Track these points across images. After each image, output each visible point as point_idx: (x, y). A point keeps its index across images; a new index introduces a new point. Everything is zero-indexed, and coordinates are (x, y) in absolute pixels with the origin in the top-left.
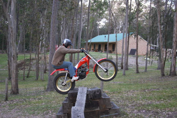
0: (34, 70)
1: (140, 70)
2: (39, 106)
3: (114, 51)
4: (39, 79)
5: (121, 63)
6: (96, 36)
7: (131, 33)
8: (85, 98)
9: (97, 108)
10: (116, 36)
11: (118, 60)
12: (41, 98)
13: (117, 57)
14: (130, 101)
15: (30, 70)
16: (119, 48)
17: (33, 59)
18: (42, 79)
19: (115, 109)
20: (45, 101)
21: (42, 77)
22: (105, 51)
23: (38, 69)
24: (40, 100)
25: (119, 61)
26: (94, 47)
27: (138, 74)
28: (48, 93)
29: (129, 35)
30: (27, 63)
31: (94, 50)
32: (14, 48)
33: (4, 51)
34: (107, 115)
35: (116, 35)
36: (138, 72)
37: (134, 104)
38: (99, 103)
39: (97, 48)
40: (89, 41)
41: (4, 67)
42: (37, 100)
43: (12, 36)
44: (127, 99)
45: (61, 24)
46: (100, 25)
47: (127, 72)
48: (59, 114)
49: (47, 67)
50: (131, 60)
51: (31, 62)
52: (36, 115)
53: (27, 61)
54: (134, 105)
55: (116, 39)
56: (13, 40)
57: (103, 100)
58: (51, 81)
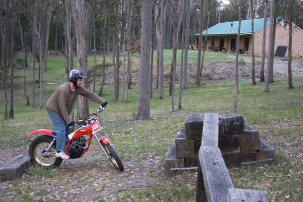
0: (109, 84)
1: (295, 84)
2: (129, 145)
3: (247, 49)
4: (120, 98)
5: (261, 71)
6: (215, 24)
7: (279, 18)
8: (217, 132)
9: (236, 149)
10: (253, 24)
11: (256, 66)
12: (130, 131)
13: (254, 60)
14: (288, 137)
15: (104, 83)
16: (257, 45)
17: (108, 65)
18: (125, 98)
19: (267, 151)
20: (137, 137)
21: (125, 97)
22: (231, 49)
23: (118, 81)
24: (128, 135)
25: (257, 68)
26: (213, 44)
27: (291, 90)
28: (140, 123)
29: (275, 21)
30: (98, 72)
31: (213, 49)
32: (82, 47)
33: (58, 52)
34: (253, 162)
35: (253, 21)
36: (291, 87)
37: (295, 143)
38: (239, 140)
39: (217, 44)
40: (204, 33)
41: (59, 79)
42: (124, 135)
43: (78, 25)
44: (281, 134)
45: (157, 4)
46: (222, 4)
47: (272, 87)
48: (169, 159)
49: (132, 79)
50: (278, 65)
51: (106, 70)
52: (126, 160)
53: (99, 69)
54: (297, 145)
55: (253, 30)
56: (80, 32)
57: (246, 135)
58: (145, 102)
